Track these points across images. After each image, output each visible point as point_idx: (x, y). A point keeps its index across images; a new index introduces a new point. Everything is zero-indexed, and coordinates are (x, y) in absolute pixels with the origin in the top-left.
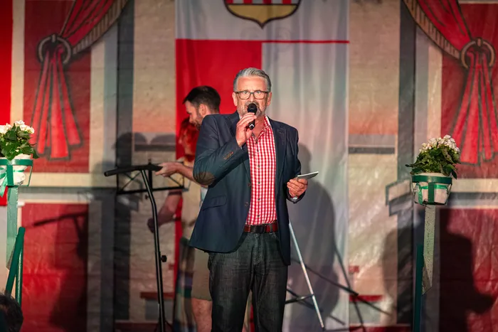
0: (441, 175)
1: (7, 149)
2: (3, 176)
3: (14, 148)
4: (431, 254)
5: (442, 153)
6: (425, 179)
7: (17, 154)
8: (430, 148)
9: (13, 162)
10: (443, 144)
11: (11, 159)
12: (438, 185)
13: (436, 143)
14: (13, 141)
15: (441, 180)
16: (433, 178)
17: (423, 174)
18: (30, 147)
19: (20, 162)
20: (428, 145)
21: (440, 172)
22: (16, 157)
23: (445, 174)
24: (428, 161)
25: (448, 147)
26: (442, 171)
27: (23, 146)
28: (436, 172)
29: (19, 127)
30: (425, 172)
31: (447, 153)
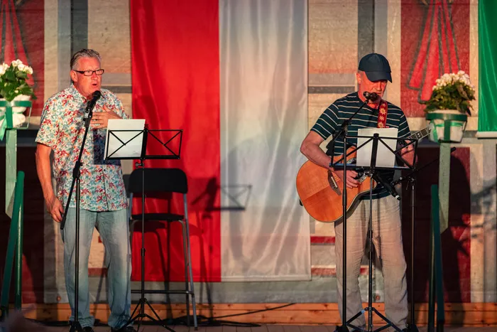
0: (456, 112)
1: (6, 89)
2: (3, 117)
3: (14, 89)
4: (447, 194)
5: (457, 90)
6: (440, 116)
7: (16, 95)
8: (445, 85)
9: (12, 103)
10: (458, 80)
11: (10, 101)
12: (453, 122)
13: (451, 79)
14: (11, 81)
15: (457, 118)
16: (447, 115)
17: (438, 111)
18: (29, 88)
19: (19, 104)
20: (443, 81)
21: (455, 109)
22: (16, 99)
23: (461, 111)
24: (442, 97)
25: (463, 83)
26: (458, 108)
27: (22, 86)
28: (450, 109)
29: (16, 67)
30: (440, 109)
31: (462, 90)
